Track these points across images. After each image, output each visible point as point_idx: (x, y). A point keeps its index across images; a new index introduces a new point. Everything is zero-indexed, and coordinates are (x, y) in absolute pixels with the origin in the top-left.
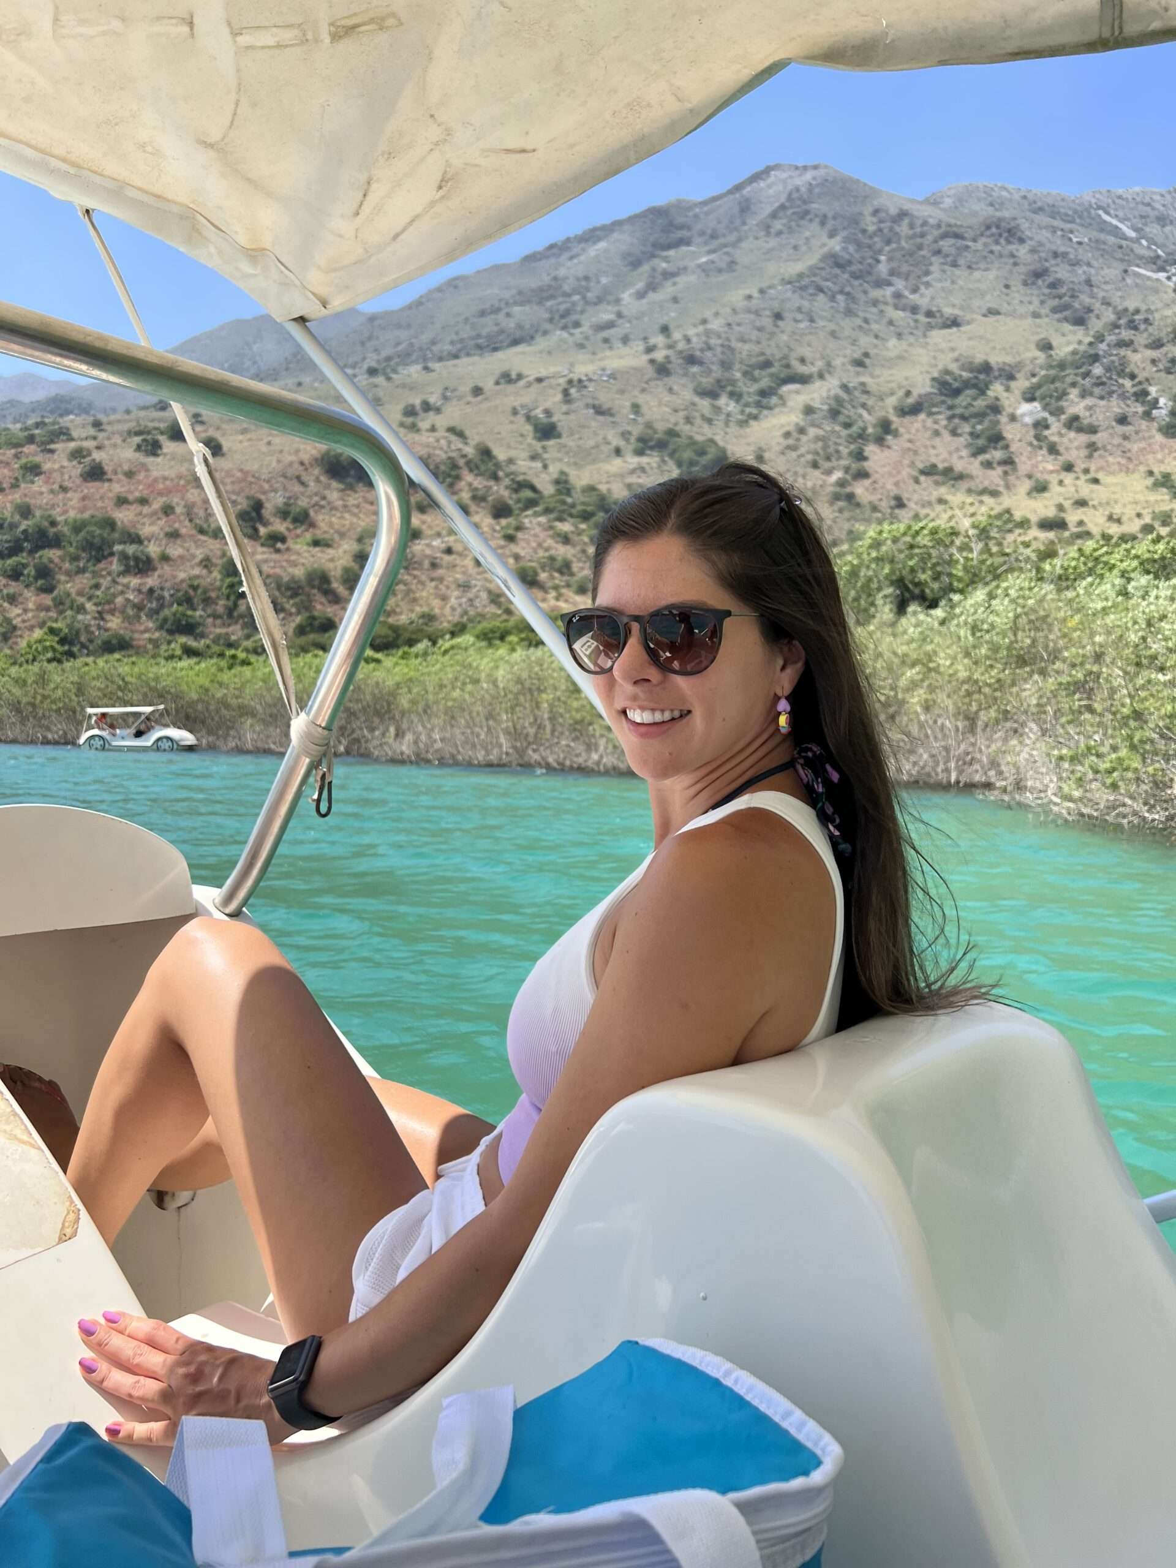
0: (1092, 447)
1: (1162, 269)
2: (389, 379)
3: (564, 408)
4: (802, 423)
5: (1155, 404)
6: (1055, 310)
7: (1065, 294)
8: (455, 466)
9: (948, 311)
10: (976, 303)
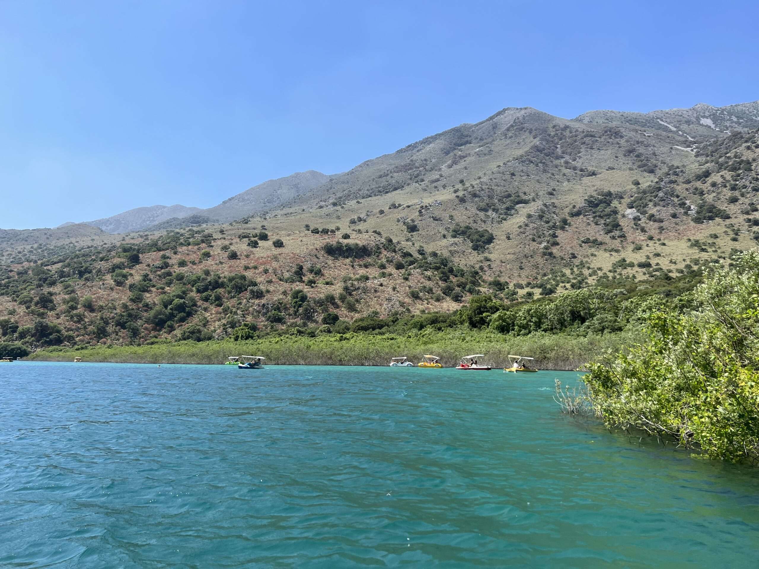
0: (661, 229)
1: (689, 146)
2: (342, 207)
3: (420, 218)
4: (526, 222)
5: (689, 208)
6: (639, 167)
7: (644, 160)
8: (379, 248)
9: (590, 169)
10: (603, 164)
